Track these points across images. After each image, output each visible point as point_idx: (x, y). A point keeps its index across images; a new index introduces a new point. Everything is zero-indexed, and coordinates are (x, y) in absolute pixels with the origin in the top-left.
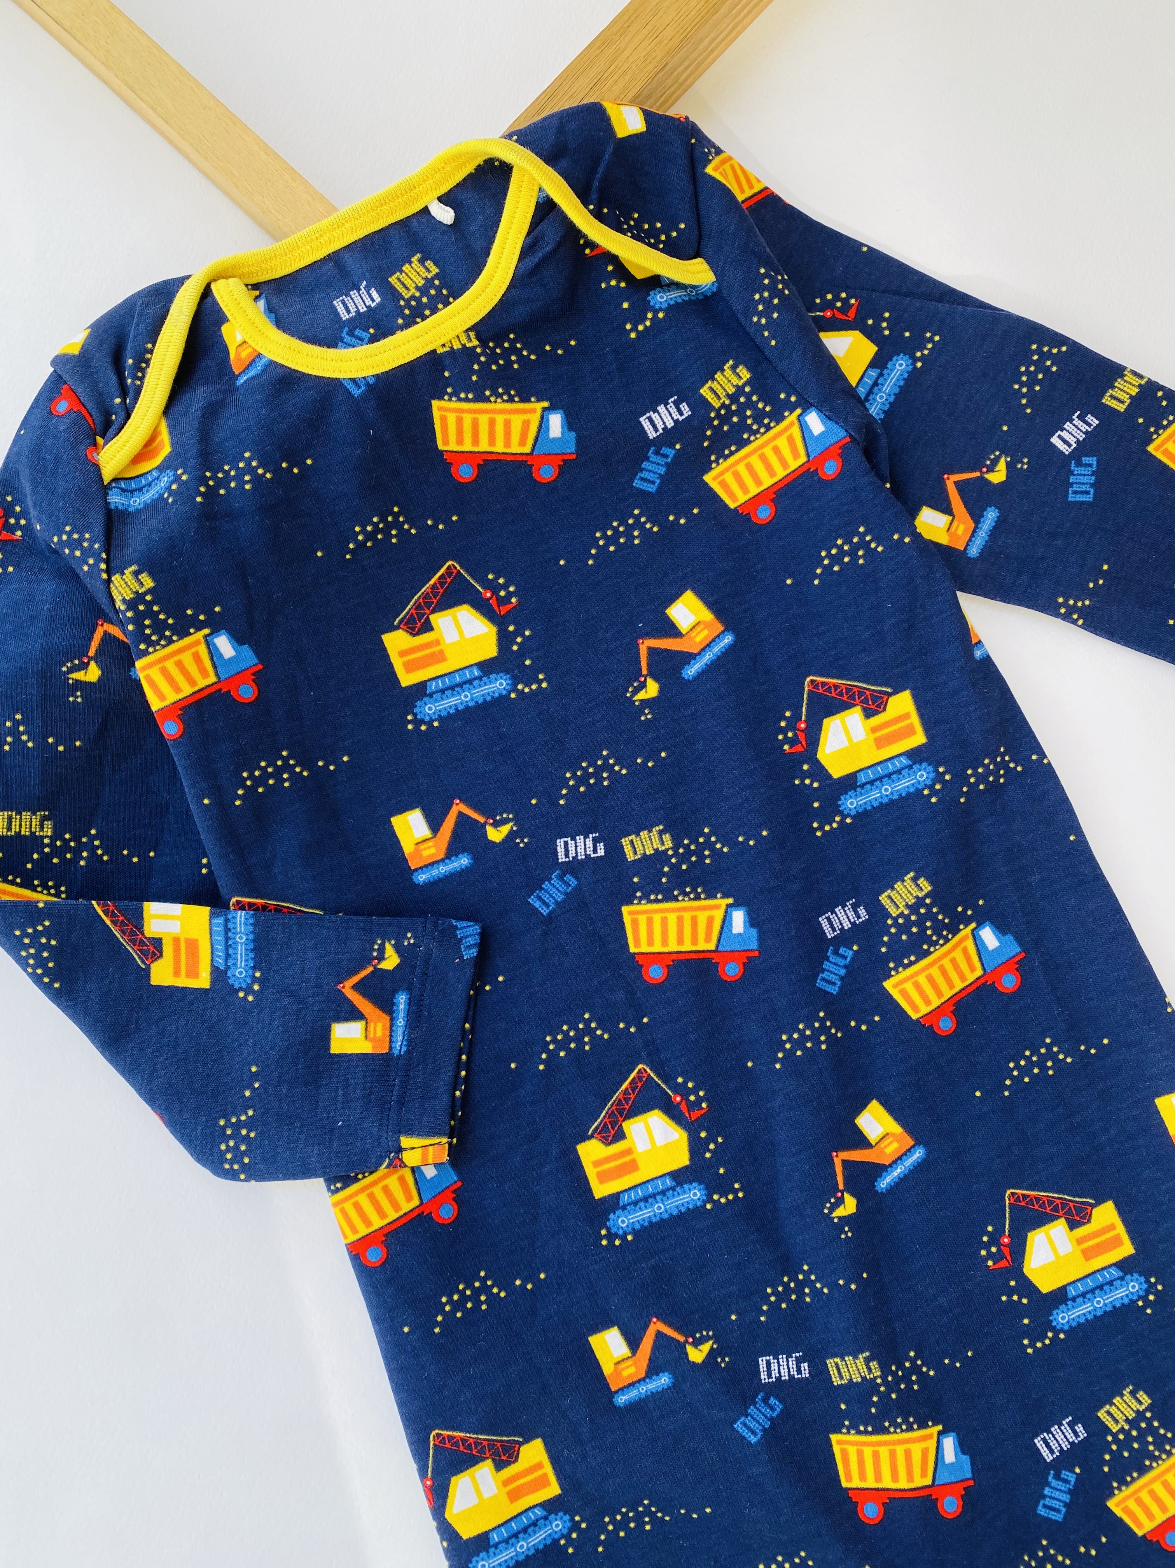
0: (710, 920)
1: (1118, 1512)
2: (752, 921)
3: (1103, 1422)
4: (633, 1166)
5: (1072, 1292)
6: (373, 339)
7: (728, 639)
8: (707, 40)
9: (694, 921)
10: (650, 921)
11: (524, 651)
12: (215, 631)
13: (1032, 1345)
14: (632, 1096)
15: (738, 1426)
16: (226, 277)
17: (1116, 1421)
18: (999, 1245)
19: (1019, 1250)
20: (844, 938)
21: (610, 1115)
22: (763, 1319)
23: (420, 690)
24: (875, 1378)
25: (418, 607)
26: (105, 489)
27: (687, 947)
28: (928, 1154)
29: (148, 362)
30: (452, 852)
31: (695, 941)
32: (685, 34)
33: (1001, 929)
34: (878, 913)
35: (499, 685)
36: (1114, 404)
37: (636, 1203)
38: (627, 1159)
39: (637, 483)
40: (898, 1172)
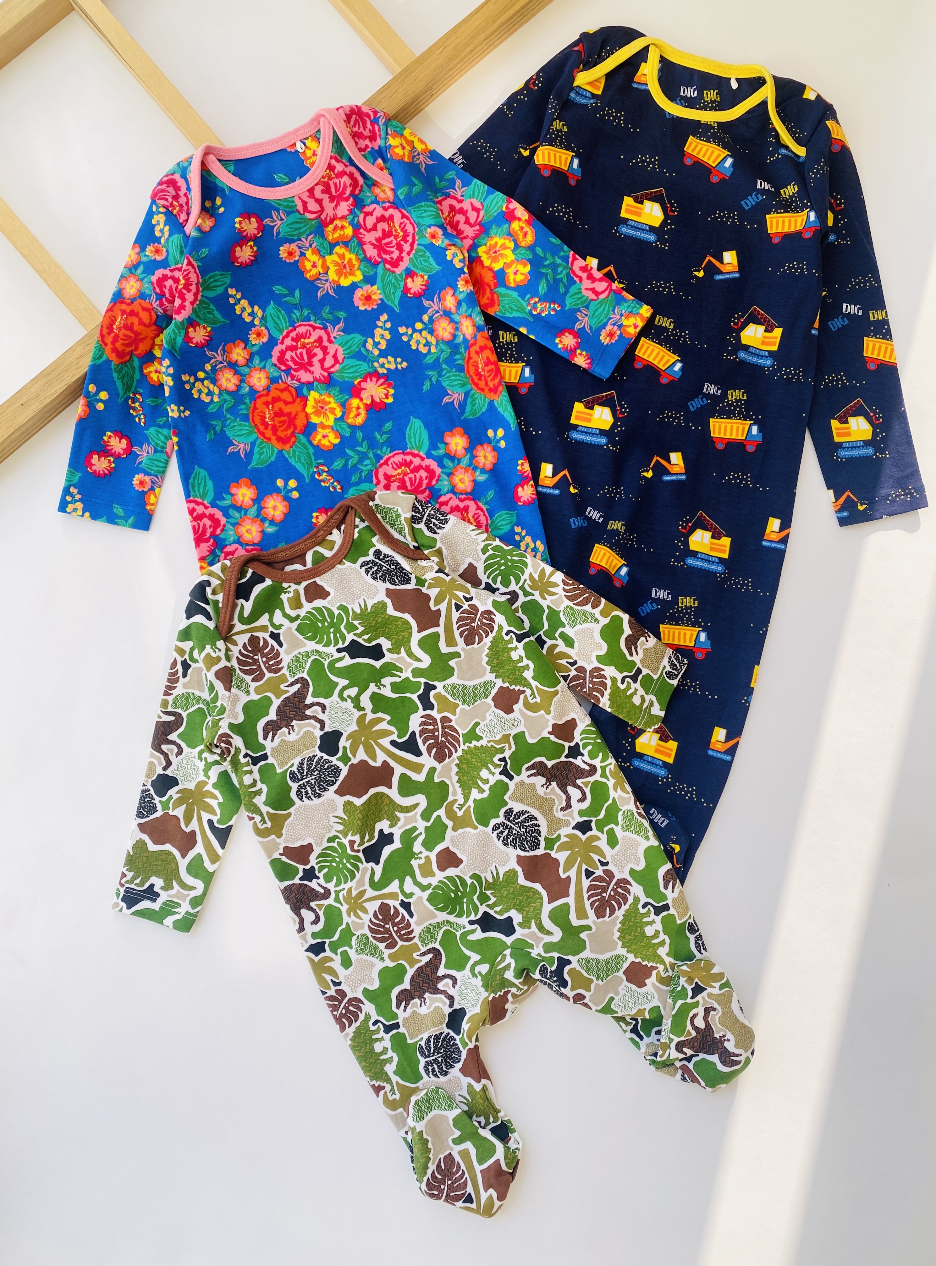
0: (668, 361)
2: (682, 369)
3: (679, 601)
4: (589, 420)
5: (699, 555)
6: (685, 107)
7: (737, 275)
9: (663, 356)
10: (648, 348)
11: (666, 233)
12: (576, 156)
13: (674, 562)
14: (604, 399)
15: (571, 520)
17: (683, 604)
18: (687, 524)
19: (692, 531)
20: (708, 396)
21: (593, 400)
22: (599, 495)
23: (625, 221)
25: (642, 195)
26: (573, 88)
27: (655, 363)
28: (686, 479)
31: (659, 362)
33: (760, 430)
34: (724, 395)
35: (652, 238)
37: (583, 432)
38: (589, 417)
39: (742, 203)
40: (674, 478)
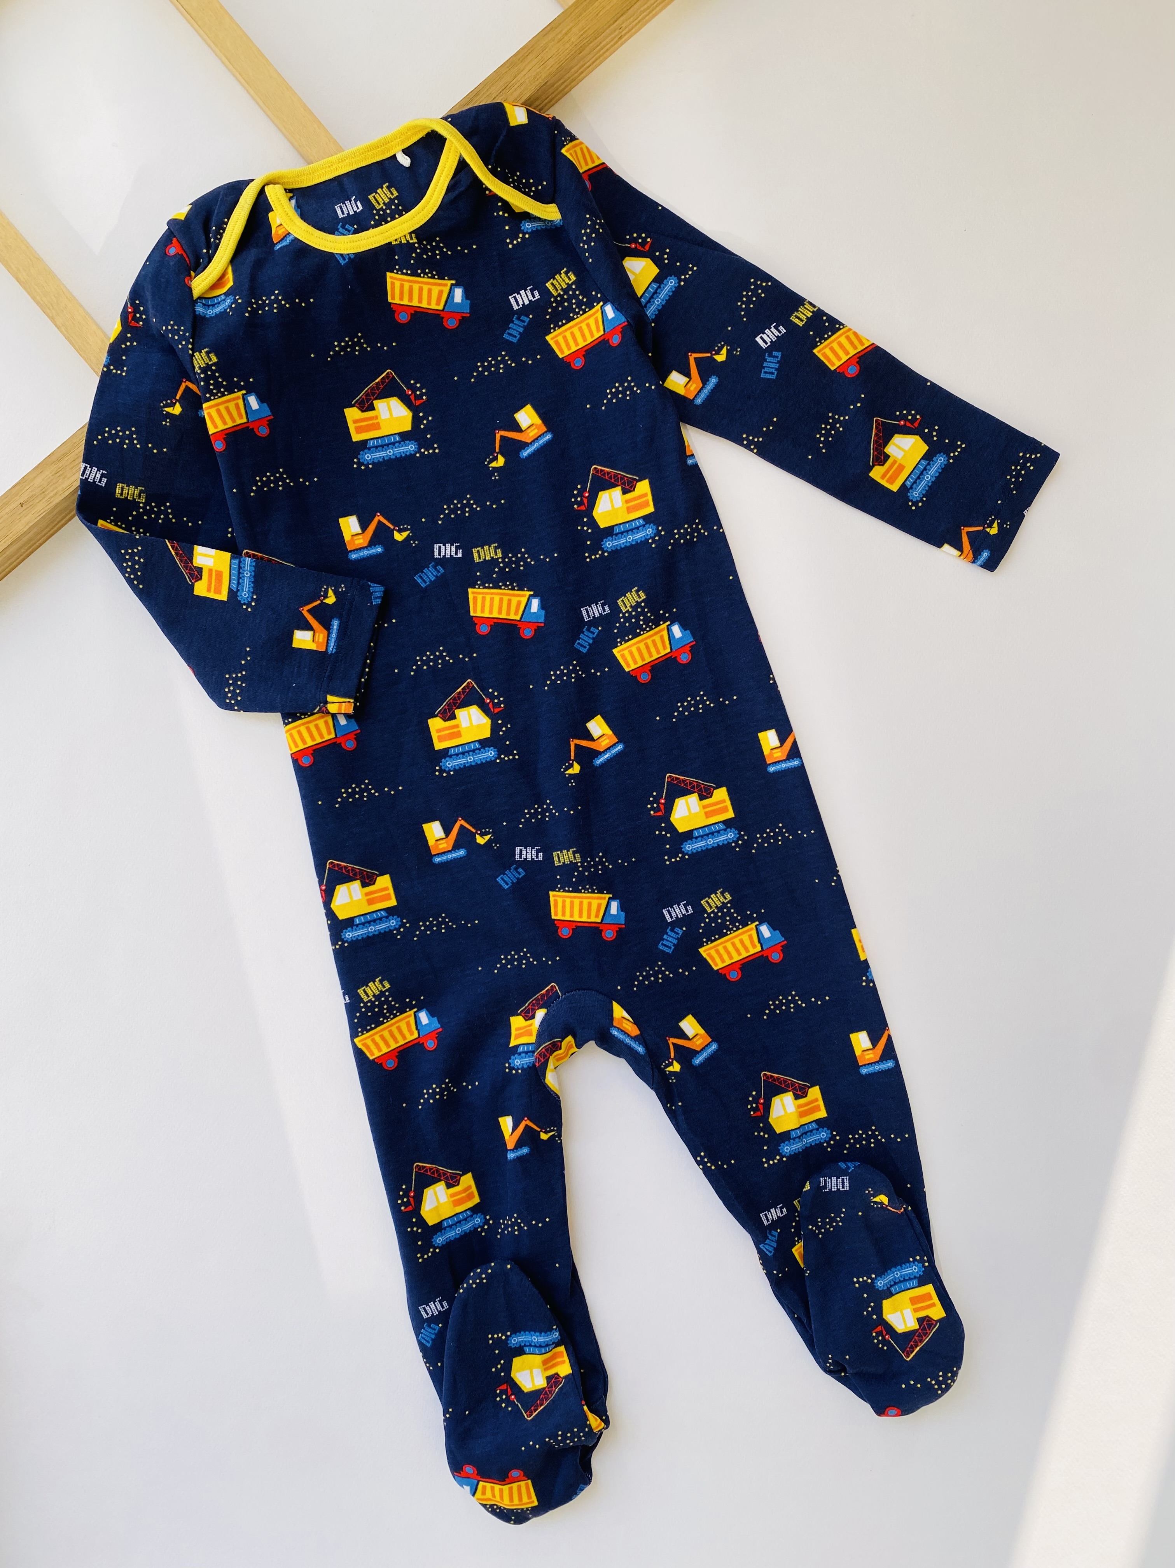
0: (519, 603)
1: (704, 955)
2: (543, 606)
3: (704, 907)
4: (457, 735)
5: (696, 834)
6: (356, 232)
7: (549, 437)
8: (578, 66)
9: (509, 602)
10: (484, 599)
11: (426, 431)
12: (249, 393)
13: (669, 860)
14: (463, 696)
15: (499, 879)
16: (274, 184)
17: (711, 907)
18: (658, 803)
19: (669, 808)
20: (595, 622)
21: (448, 704)
22: (521, 826)
23: (363, 445)
24: (578, 863)
25: (367, 394)
26: (194, 302)
27: (503, 616)
28: (625, 748)
29: (224, 229)
30: (372, 543)
31: (508, 613)
32: (561, 64)
33: (684, 627)
34: (615, 609)
35: (410, 448)
36: (797, 321)
37: (457, 755)
38: (455, 730)
39: (506, 336)
40: (607, 755)
